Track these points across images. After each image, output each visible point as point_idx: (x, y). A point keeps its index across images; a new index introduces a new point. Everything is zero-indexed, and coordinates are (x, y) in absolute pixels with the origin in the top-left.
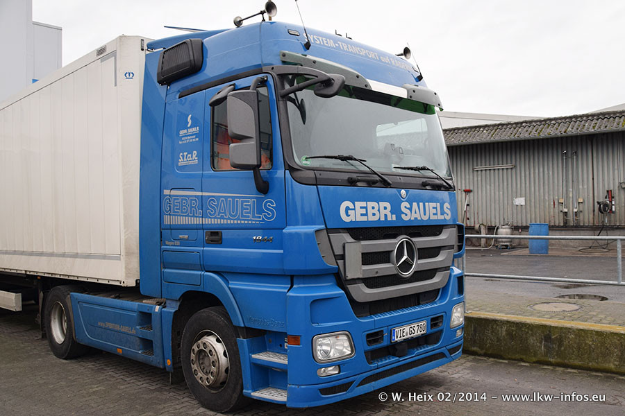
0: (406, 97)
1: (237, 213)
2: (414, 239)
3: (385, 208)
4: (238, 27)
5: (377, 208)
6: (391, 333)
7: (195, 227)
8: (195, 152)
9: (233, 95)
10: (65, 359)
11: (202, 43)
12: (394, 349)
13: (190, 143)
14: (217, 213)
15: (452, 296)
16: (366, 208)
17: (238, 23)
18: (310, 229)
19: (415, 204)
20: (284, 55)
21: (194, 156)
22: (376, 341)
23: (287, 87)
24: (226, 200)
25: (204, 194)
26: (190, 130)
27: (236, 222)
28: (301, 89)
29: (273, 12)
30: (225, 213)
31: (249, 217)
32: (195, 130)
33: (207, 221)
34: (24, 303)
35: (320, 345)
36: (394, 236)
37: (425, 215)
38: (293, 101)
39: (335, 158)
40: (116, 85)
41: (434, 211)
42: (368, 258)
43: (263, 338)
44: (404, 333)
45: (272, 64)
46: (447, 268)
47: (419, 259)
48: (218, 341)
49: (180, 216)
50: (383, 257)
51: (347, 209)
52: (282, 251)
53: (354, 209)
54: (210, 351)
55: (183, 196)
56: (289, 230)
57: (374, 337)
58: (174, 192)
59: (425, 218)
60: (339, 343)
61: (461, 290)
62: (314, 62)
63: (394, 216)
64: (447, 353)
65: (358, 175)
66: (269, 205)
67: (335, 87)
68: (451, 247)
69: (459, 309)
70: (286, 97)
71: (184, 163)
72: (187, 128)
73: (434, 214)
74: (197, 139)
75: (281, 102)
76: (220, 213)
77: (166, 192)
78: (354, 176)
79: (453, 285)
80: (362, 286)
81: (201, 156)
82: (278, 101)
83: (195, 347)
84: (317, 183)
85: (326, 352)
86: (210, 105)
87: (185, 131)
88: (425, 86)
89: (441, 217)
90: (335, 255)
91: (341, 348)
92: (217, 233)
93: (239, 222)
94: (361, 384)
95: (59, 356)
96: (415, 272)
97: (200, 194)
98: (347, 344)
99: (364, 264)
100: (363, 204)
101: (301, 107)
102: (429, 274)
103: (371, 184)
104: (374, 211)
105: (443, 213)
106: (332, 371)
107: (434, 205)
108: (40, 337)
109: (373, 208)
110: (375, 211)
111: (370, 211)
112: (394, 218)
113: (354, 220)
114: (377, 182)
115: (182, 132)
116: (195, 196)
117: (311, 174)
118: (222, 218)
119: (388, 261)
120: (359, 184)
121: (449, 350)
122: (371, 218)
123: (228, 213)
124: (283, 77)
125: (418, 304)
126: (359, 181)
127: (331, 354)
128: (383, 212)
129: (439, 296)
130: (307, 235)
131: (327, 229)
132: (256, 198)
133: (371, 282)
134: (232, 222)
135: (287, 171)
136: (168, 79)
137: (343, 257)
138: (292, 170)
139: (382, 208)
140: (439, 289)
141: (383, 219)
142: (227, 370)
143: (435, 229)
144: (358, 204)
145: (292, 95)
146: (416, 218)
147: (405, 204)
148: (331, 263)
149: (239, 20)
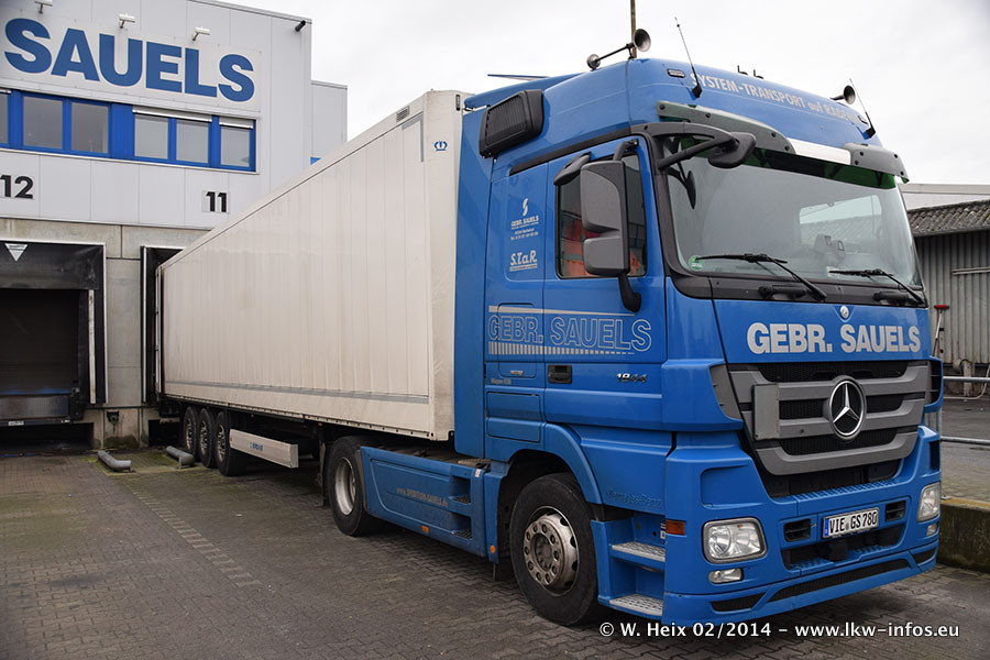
0: (849, 163)
1: (593, 340)
2: (861, 382)
3: (816, 334)
4: (594, 69)
5: (803, 333)
6: (822, 524)
7: (533, 359)
8: (533, 251)
9: (589, 169)
10: (354, 536)
11: (542, 96)
12: (828, 548)
13: (526, 238)
14: (565, 339)
15: (921, 472)
16: (787, 333)
17: (593, 64)
18: (703, 364)
19: (862, 328)
20: (662, 107)
21: (532, 257)
22: (798, 535)
23: (668, 154)
24: (578, 321)
25: (547, 311)
26: (526, 221)
27: (592, 352)
28: (688, 157)
29: (645, 44)
30: (576, 339)
31: (611, 345)
32: (534, 220)
33: (549, 351)
34: (303, 457)
35: (715, 537)
36: (830, 377)
37: (878, 344)
38: (676, 174)
39: (740, 258)
40: (422, 160)
41: (894, 338)
42: (789, 409)
43: (629, 522)
44: (842, 524)
45: (644, 122)
46: (914, 428)
47: (868, 412)
48: (563, 522)
49: (511, 342)
50: (812, 407)
51: (759, 334)
52: (660, 396)
53: (769, 335)
54: (552, 536)
55: (517, 314)
56: (671, 364)
57: (796, 529)
58: (503, 309)
59: (879, 349)
60: (743, 535)
61: (935, 463)
62: (708, 115)
63: (830, 346)
64: (911, 561)
65: (774, 283)
66: (641, 329)
67: (741, 152)
68: (921, 395)
69: (932, 493)
70: (666, 169)
71: (517, 268)
72: (522, 218)
73: (893, 343)
74: (537, 233)
75: (659, 177)
76: (569, 339)
77: (493, 309)
78: (769, 285)
79: (923, 455)
80: (779, 451)
81: (541, 257)
82: (654, 174)
83: (530, 530)
84: (712, 295)
85: (723, 548)
86: (556, 184)
87: (519, 222)
88: (878, 144)
89: (905, 349)
90: (739, 404)
91: (745, 542)
92: (565, 367)
93: (597, 352)
94: (775, 597)
95: (345, 532)
96: (861, 432)
97: (541, 311)
98: (754, 537)
99: (783, 416)
100: (783, 327)
101: (689, 184)
102: (885, 435)
103: (794, 296)
104: (798, 338)
105: (906, 342)
106: (730, 576)
107: (893, 329)
108: (321, 504)
109: (798, 333)
110: (801, 337)
111: (793, 338)
112: (830, 350)
113: (767, 351)
114: (802, 294)
115: (515, 224)
116: (534, 315)
117: (704, 282)
118: (572, 346)
119: (820, 414)
120: (775, 297)
121: (914, 556)
122: (795, 349)
123: (580, 339)
124: (661, 139)
125: (866, 482)
126: (776, 292)
127: (730, 551)
128: (813, 339)
129: (899, 472)
130: (696, 371)
131: (727, 364)
132: (621, 317)
133: (793, 445)
134: (587, 352)
135: (668, 278)
136: (492, 149)
137: (750, 406)
138: (676, 276)
139: (811, 334)
140: (900, 460)
141: (812, 349)
142: (575, 565)
143: (895, 367)
144: (775, 327)
145: (675, 167)
146: (864, 350)
147: (846, 328)
148: (733, 416)
149: (594, 59)
